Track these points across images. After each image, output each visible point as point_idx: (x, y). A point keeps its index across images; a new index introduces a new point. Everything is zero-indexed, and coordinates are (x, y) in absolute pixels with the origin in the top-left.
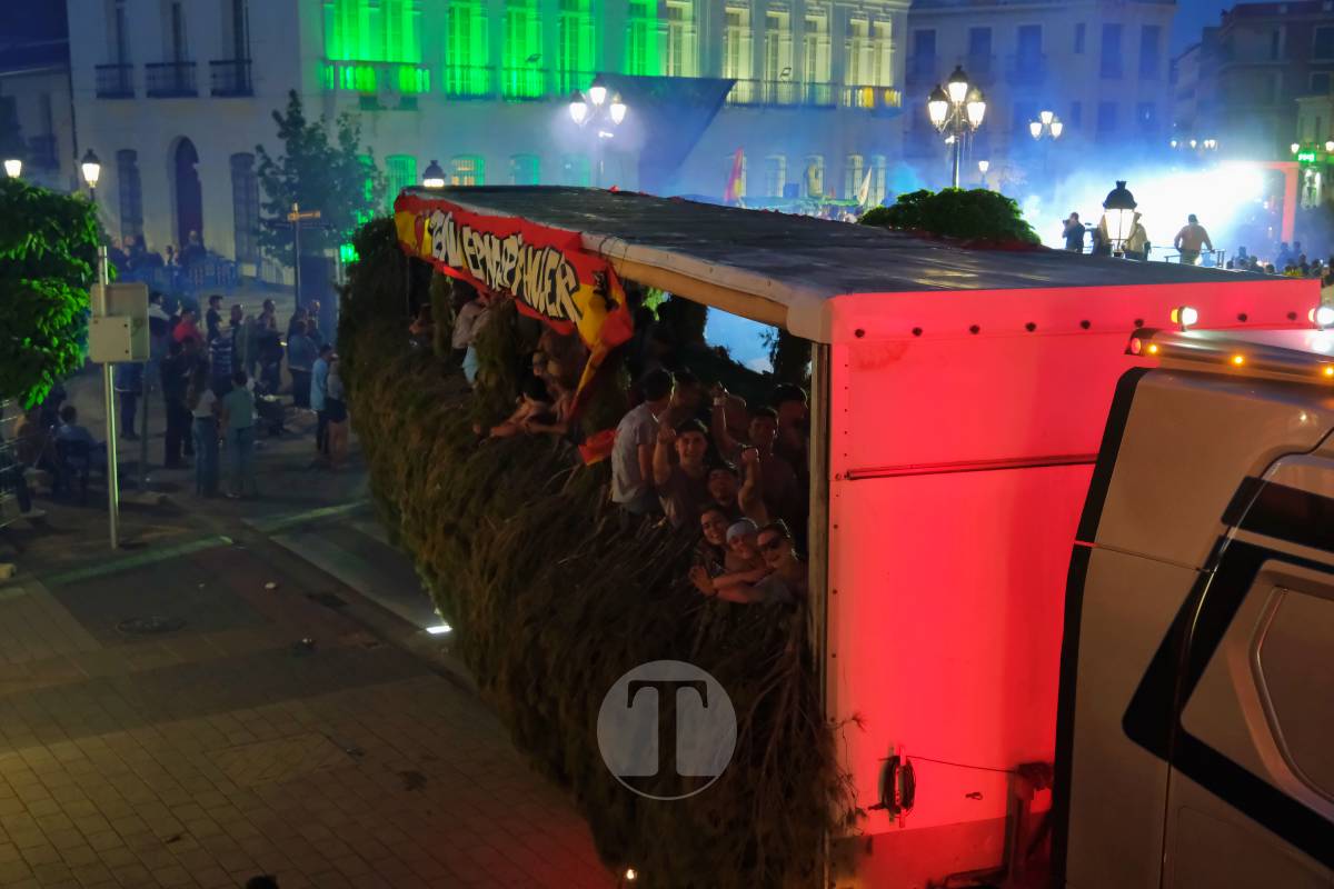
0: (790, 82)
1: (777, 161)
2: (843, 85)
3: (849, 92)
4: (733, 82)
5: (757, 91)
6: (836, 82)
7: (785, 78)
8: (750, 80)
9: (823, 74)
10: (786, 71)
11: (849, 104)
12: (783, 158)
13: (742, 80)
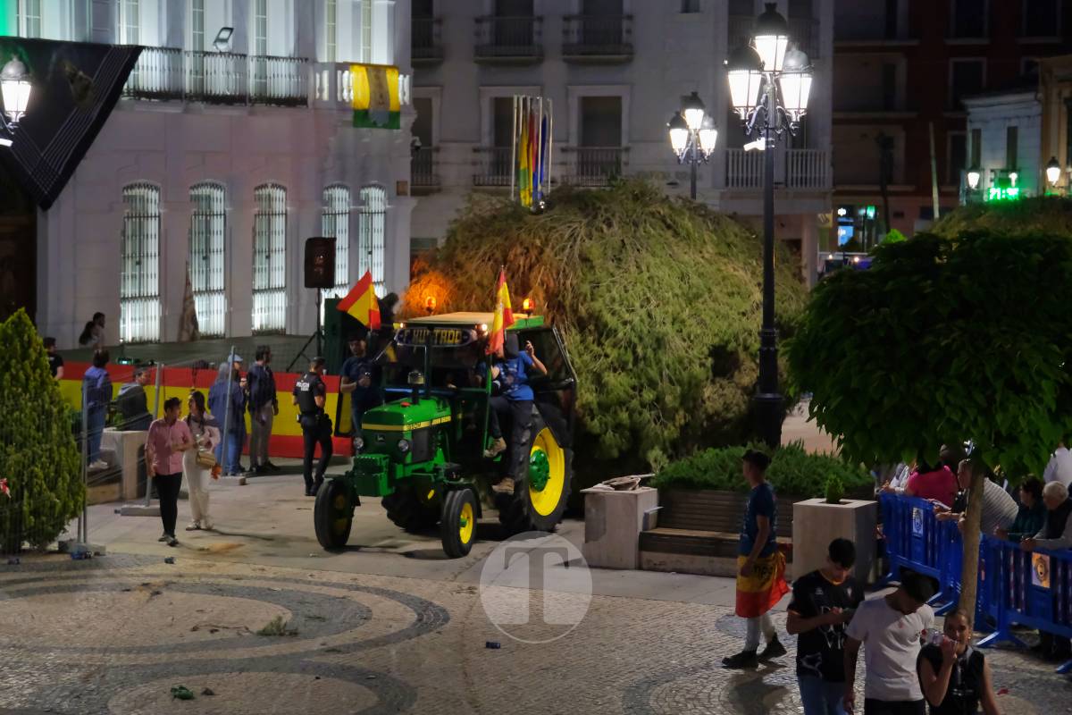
0: (230, 54)
1: (209, 198)
2: (315, 61)
3: (326, 75)
4: (135, 51)
5: (175, 70)
6: (304, 57)
7: (222, 47)
8: (162, 49)
9: (281, 41)
10: (225, 35)
11: (326, 96)
12: (218, 194)
13: (152, 49)
